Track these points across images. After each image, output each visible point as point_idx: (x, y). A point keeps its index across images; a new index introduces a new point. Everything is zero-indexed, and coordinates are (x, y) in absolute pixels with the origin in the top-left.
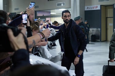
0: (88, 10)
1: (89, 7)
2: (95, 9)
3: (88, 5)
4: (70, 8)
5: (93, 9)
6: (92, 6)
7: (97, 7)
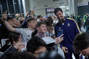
0: (80, 6)
1: (80, 4)
2: (84, 5)
3: (80, 3)
4: (68, 5)
5: (83, 5)
6: (83, 3)
7: (86, 3)
